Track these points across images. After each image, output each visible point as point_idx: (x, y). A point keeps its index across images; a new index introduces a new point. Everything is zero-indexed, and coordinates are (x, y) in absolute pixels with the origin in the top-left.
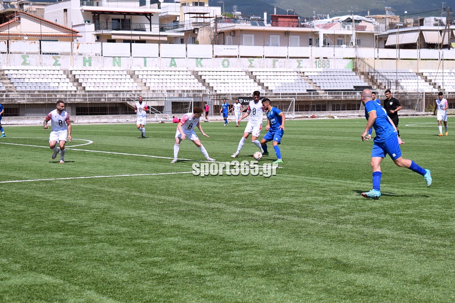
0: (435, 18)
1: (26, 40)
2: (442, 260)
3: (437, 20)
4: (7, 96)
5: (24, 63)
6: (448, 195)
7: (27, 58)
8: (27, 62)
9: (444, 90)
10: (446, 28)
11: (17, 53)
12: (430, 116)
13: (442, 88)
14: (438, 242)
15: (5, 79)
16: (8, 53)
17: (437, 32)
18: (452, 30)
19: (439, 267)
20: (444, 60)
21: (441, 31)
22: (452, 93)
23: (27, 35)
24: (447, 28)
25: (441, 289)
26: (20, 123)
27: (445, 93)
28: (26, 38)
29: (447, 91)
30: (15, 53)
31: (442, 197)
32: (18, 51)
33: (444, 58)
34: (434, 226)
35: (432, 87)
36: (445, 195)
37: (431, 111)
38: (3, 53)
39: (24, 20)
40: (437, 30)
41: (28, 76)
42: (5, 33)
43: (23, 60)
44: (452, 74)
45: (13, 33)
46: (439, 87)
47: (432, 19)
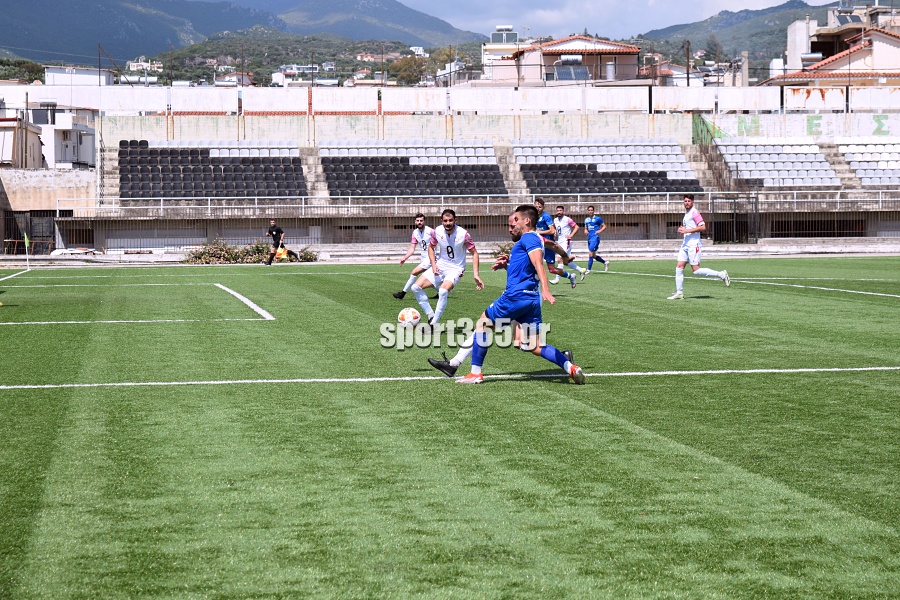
1: (883, 84)
4: (843, 196)
5: (879, 131)
7: (883, 121)
8: (884, 129)
11: (865, 111)
15: (840, 163)
16: (847, 111)
23: (885, 75)
26: (867, 249)
28: (883, 80)
30: (860, 111)
32: (867, 107)
38: (838, 112)
39: (879, 46)
41: (886, 157)
42: (841, 72)
43: (875, 125)
45: (857, 72)
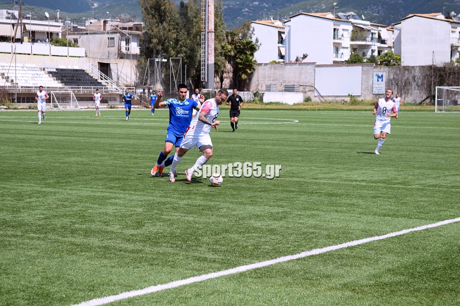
0: (7, 12)
2: (13, 250)
3: (9, 13)
6: (20, 187)
9: (17, 84)
10: (18, 21)
12: (3, 110)
13: (14, 82)
14: (9, 233)
17: (9, 25)
18: (24, 24)
19: (10, 256)
20: (17, 54)
21: (13, 25)
22: (25, 87)
24: (20, 22)
25: (11, 276)
27: (18, 87)
29: (20, 85)
31: (15, 190)
33: (17, 52)
34: (5, 218)
35: (5, 80)
36: (16, 187)
37: (4, 105)
40: (10, 24)
44: (25, 69)
46: (12, 81)
47: (4, 11)
